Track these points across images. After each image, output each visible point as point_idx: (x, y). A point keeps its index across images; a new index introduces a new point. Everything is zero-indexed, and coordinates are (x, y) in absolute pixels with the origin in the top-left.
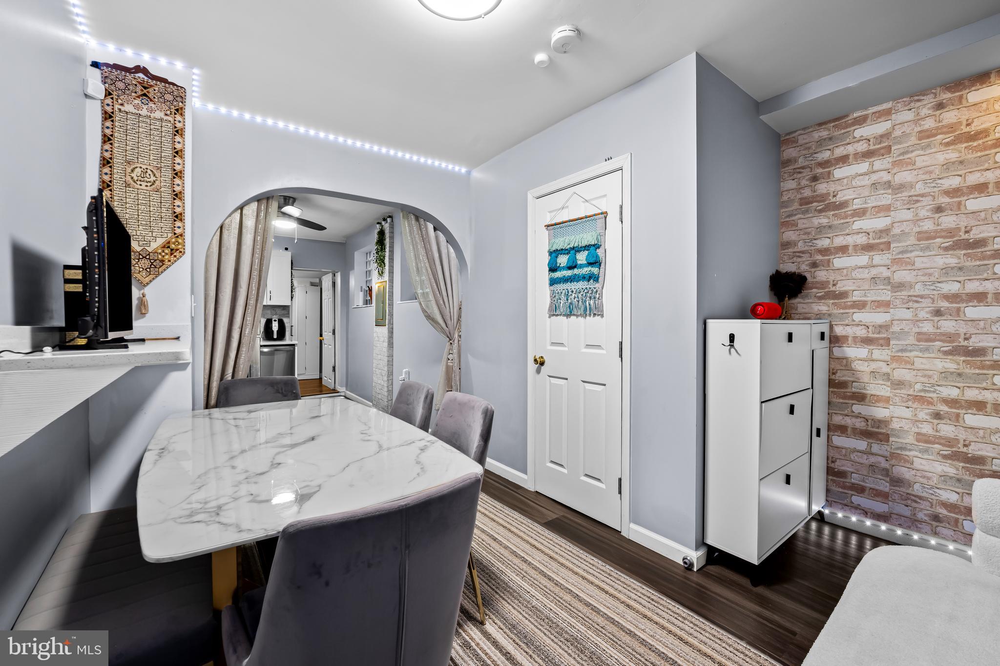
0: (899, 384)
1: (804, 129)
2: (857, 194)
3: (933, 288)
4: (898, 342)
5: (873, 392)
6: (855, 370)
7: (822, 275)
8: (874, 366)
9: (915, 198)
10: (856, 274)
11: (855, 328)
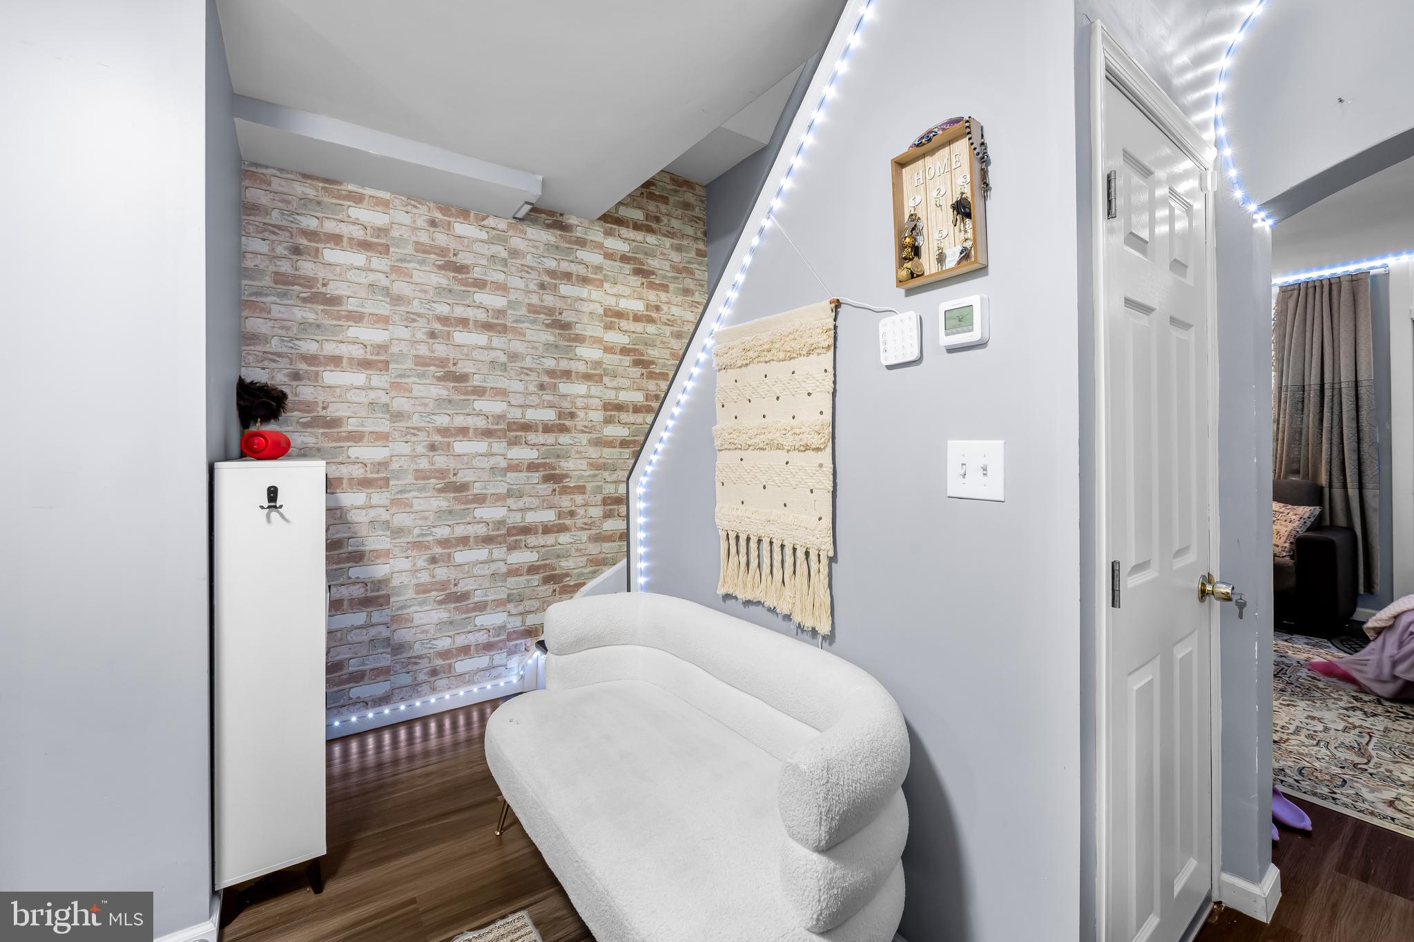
0: (398, 532)
1: (280, 170)
2: (352, 292)
3: (428, 419)
4: (397, 482)
5: (371, 548)
6: (352, 522)
7: (306, 392)
8: (372, 513)
9: (413, 316)
10: (351, 396)
11: (351, 467)
